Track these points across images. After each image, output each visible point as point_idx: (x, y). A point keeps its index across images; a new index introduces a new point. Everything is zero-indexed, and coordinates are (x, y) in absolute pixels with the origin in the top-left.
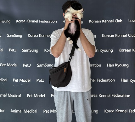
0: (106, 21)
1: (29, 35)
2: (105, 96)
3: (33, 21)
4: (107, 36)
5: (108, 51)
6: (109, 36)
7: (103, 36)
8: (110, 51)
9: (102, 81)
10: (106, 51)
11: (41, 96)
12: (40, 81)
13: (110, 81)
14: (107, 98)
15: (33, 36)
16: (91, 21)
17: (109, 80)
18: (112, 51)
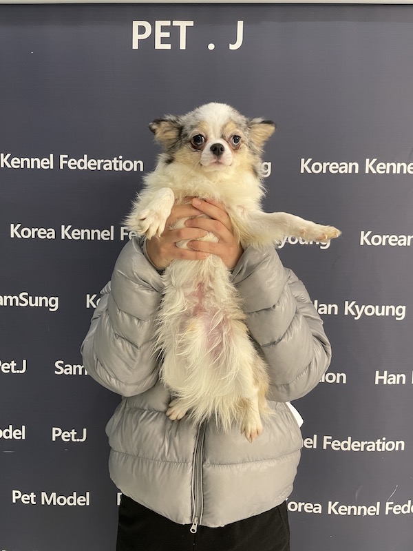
0: (383, 168)
1: (13, 231)
2: (357, 511)
3: (31, 163)
4: (382, 240)
5: (385, 310)
6: (393, 240)
7: (364, 238)
8: (395, 311)
9: (346, 446)
10: (375, 310)
11: (72, 501)
12: (69, 436)
13: (386, 447)
14: (362, 518)
15: (32, 233)
16: (310, 166)
17: (380, 445)
18: (399, 312)
